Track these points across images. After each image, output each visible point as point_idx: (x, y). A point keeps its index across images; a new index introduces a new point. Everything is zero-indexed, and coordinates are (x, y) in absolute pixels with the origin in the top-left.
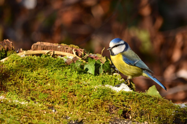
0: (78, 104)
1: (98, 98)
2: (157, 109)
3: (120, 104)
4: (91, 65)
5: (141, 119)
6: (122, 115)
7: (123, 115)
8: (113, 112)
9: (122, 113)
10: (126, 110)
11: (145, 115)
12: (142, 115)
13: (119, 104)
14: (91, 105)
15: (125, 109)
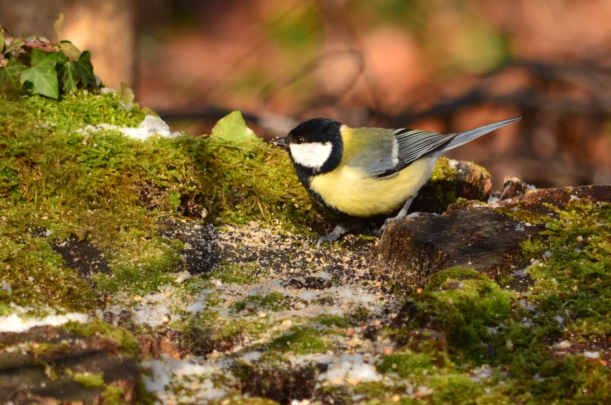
0: (53, 189)
1: (101, 166)
2: (274, 181)
3: (166, 175)
4: (42, 70)
5: (237, 216)
6: (179, 210)
7: (182, 208)
8: (152, 202)
9: (179, 202)
10: (186, 192)
11: (245, 201)
12: (235, 205)
13: (163, 176)
14: (89, 188)
15: (184, 189)
